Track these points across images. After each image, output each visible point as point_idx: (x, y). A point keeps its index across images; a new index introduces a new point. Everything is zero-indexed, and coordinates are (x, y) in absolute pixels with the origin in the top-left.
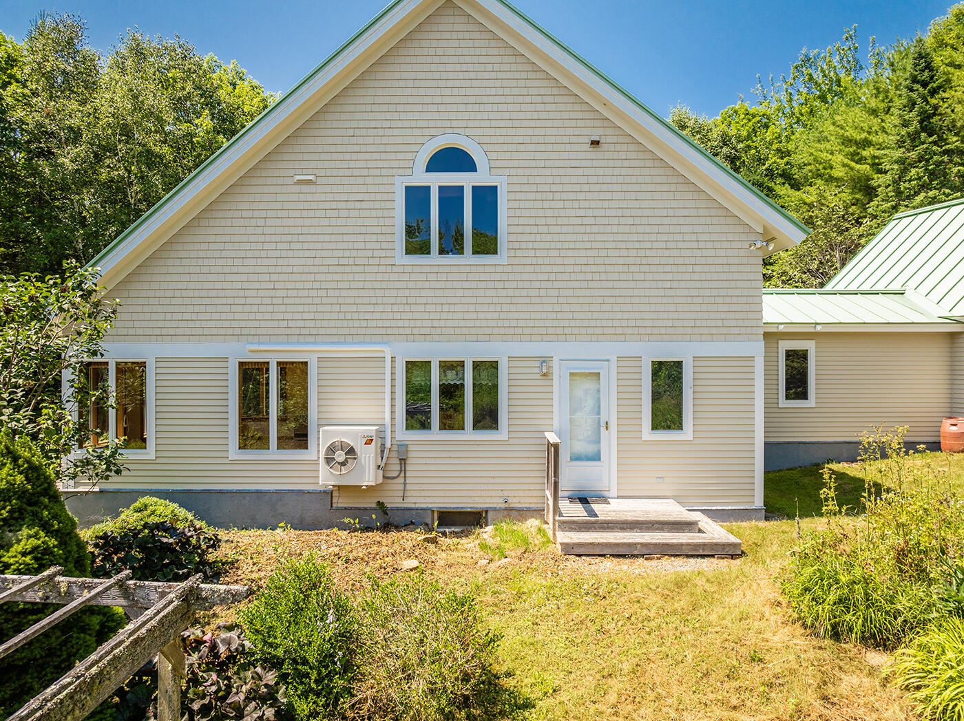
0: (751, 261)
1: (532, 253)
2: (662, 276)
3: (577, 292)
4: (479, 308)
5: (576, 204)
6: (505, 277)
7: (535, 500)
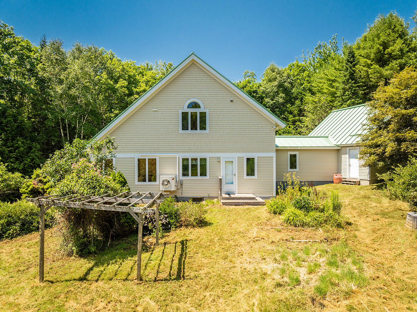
0: (272, 132)
1: (215, 130)
2: (249, 136)
3: (227, 140)
4: (201, 144)
5: (227, 117)
6: (208, 136)
7: (216, 194)
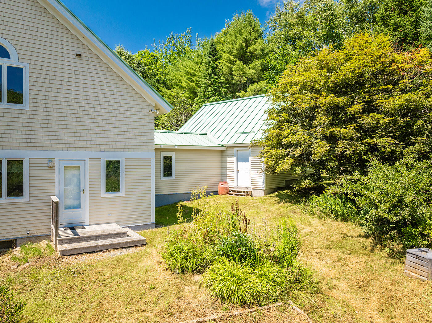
0: (150, 118)
2: (111, 122)
7: (44, 231)
